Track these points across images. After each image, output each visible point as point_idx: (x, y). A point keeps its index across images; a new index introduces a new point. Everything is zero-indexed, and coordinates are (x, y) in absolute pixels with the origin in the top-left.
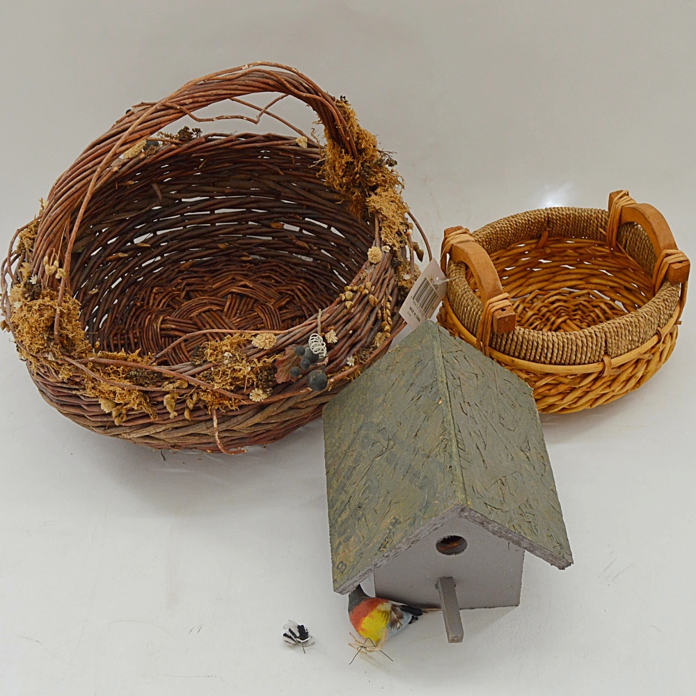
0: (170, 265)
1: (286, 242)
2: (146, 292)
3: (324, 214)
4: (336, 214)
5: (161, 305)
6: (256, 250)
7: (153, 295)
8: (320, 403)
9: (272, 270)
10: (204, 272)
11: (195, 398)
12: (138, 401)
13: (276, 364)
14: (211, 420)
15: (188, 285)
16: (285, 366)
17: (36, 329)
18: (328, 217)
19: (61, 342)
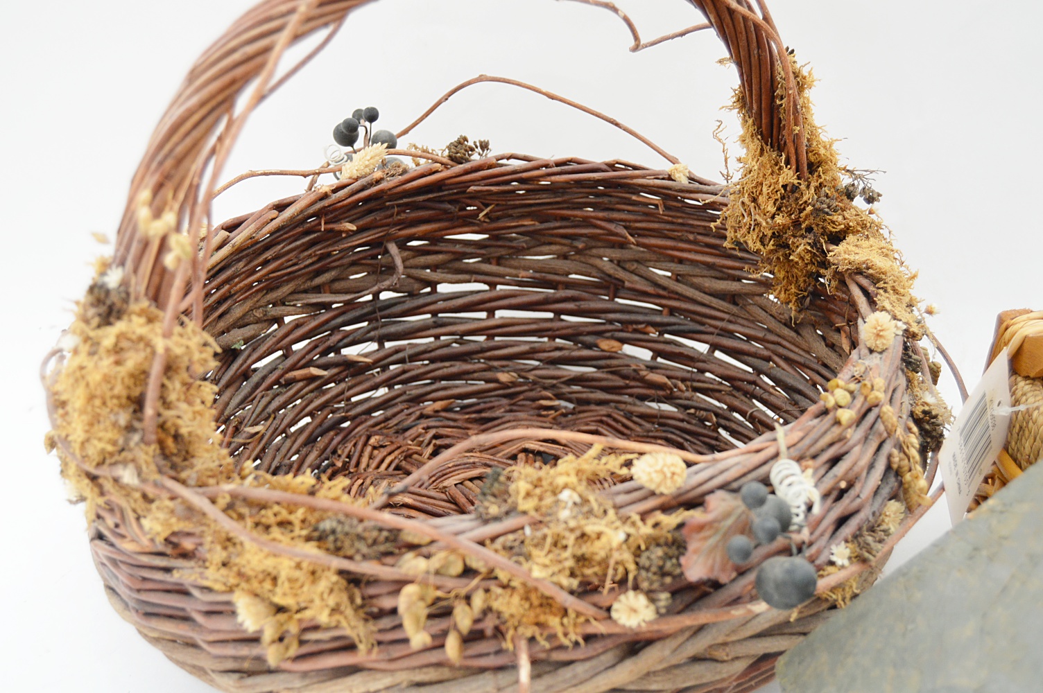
0: (405, 405)
1: (624, 377)
2: (355, 445)
3: (703, 324)
4: (730, 321)
5: (384, 466)
6: (565, 389)
7: (369, 449)
8: (761, 652)
9: (601, 422)
10: (468, 421)
11: (478, 601)
12: (332, 601)
13: (684, 531)
14: (512, 667)
15: (436, 437)
16: (705, 539)
17: (104, 403)
18: (711, 330)
19: (161, 443)
